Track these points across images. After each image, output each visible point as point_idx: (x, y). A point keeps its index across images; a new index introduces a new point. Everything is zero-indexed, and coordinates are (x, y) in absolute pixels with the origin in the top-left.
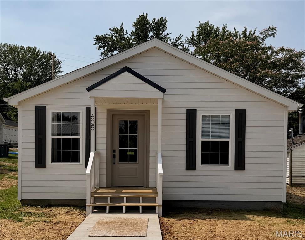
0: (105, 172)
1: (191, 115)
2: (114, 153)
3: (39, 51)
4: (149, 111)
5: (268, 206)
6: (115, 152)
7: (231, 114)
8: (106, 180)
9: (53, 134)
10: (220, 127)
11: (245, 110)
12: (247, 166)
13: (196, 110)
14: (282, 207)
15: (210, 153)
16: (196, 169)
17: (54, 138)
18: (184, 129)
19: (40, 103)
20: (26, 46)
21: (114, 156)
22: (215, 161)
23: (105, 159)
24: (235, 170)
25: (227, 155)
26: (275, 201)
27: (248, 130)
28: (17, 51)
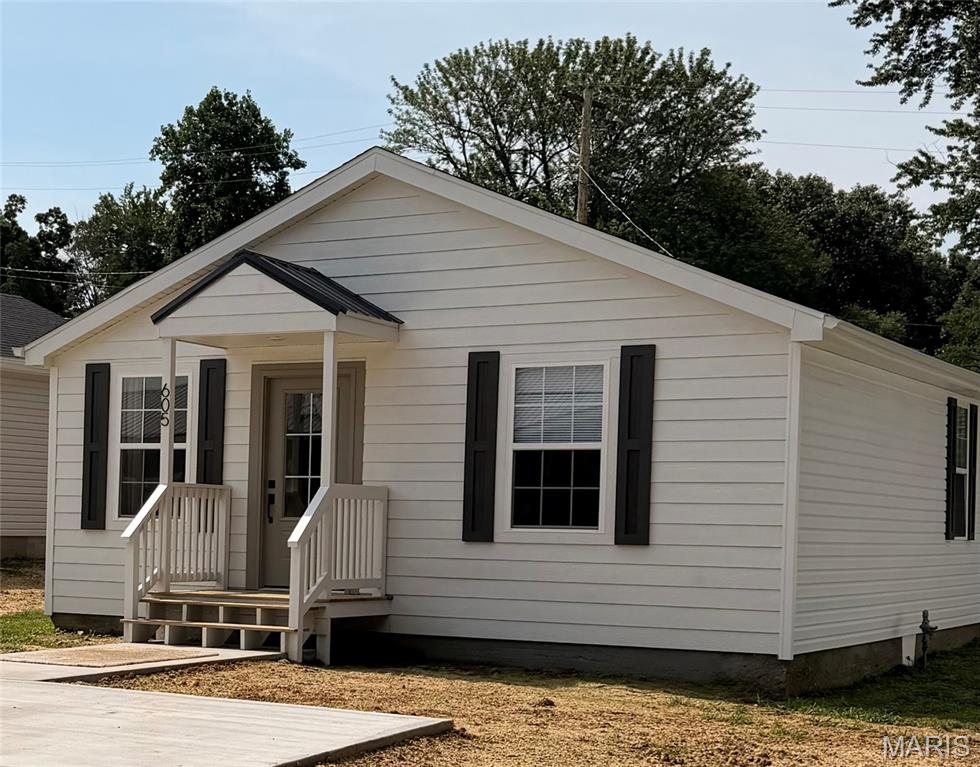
0: (241, 544)
1: (483, 369)
2: (271, 491)
3: (646, 52)
4: (365, 362)
5: (733, 669)
6: (274, 487)
7: (608, 362)
8: (245, 568)
9: (124, 439)
10: (573, 404)
11: (653, 347)
12: (657, 533)
13: (498, 352)
14: (782, 675)
15: (542, 488)
16: (495, 540)
17: (126, 450)
18: (460, 415)
19: (98, 356)
20: (592, 38)
21: (271, 499)
22: (556, 516)
23: (242, 508)
24: (616, 543)
25: (594, 497)
26: (757, 654)
27: (661, 412)
28: (555, 66)
